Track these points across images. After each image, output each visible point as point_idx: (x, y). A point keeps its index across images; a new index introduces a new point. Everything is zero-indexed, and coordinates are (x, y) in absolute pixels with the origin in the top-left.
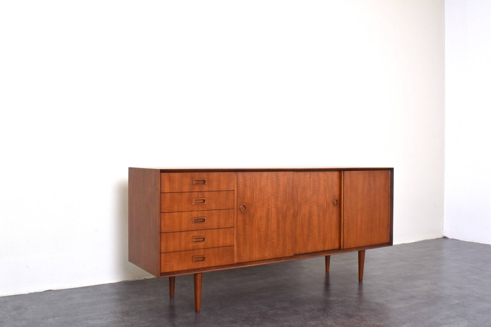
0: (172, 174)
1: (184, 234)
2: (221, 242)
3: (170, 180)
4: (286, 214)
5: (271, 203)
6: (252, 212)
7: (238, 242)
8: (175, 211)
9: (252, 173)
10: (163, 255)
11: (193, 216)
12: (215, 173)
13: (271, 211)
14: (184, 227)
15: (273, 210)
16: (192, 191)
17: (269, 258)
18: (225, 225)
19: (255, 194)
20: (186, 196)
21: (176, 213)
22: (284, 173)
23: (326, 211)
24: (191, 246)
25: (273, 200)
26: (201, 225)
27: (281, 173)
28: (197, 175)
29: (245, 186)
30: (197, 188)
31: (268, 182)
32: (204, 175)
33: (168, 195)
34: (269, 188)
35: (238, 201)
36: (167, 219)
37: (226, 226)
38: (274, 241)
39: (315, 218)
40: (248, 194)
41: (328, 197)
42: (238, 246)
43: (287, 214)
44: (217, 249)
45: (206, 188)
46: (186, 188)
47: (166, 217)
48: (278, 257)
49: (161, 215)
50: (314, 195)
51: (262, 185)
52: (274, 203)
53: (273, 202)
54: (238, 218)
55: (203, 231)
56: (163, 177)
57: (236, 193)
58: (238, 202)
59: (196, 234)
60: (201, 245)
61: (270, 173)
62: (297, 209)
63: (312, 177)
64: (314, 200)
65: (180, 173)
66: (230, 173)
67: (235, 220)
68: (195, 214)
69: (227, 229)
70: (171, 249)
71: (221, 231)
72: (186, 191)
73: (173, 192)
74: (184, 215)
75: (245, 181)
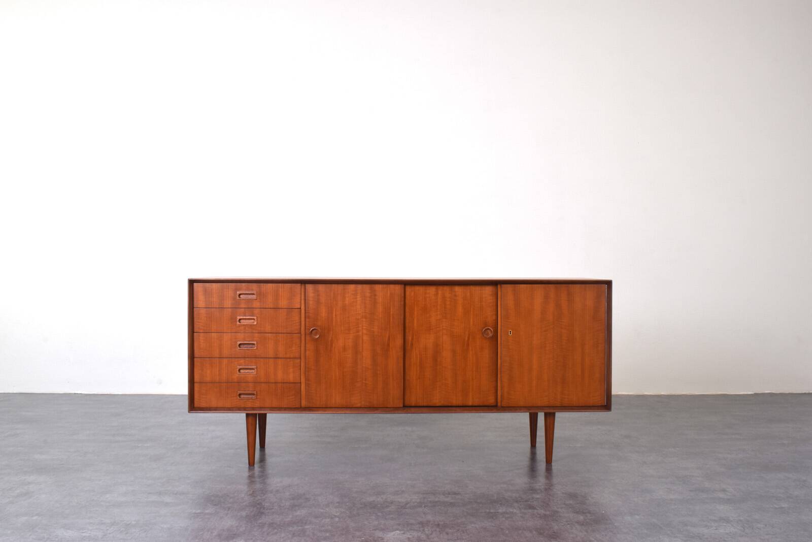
0: (207, 285)
1: (225, 361)
2: (280, 376)
4: (388, 345)
5: (362, 329)
6: (330, 339)
7: (307, 380)
8: (213, 331)
9: (329, 285)
10: (197, 385)
11: (238, 340)
12: (269, 285)
13: (362, 339)
14: (226, 352)
15: (366, 338)
16: (237, 307)
17: (359, 405)
18: (286, 354)
19: (334, 314)
20: (227, 313)
21: (215, 334)
22: (384, 285)
23: (468, 345)
24: (236, 377)
25: (364, 325)
26: (249, 352)
27: (381, 286)
28: (243, 288)
29: (318, 302)
30: (243, 304)
31: (356, 298)
32: (253, 287)
33: (203, 311)
34: (358, 307)
35: (307, 323)
36: (203, 341)
37: (288, 356)
38: (367, 382)
39: (446, 355)
40: (323, 313)
41: (472, 323)
42: (307, 385)
43: (390, 345)
44: (274, 384)
45: (256, 304)
46: (228, 303)
47: (201, 338)
48: (376, 406)
50: (444, 320)
51: (346, 303)
52: (366, 329)
54: (307, 345)
55: (253, 360)
56: (196, 288)
57: (303, 311)
58: (307, 325)
60: (250, 377)
61: (360, 286)
62: (412, 339)
63: (440, 293)
64: (444, 328)
65: (218, 284)
66: (293, 284)
67: (303, 348)
68: (241, 337)
69: (288, 360)
70: (208, 379)
71: (280, 362)
72: (227, 307)
73: (210, 307)
74: (226, 337)
75: (318, 295)
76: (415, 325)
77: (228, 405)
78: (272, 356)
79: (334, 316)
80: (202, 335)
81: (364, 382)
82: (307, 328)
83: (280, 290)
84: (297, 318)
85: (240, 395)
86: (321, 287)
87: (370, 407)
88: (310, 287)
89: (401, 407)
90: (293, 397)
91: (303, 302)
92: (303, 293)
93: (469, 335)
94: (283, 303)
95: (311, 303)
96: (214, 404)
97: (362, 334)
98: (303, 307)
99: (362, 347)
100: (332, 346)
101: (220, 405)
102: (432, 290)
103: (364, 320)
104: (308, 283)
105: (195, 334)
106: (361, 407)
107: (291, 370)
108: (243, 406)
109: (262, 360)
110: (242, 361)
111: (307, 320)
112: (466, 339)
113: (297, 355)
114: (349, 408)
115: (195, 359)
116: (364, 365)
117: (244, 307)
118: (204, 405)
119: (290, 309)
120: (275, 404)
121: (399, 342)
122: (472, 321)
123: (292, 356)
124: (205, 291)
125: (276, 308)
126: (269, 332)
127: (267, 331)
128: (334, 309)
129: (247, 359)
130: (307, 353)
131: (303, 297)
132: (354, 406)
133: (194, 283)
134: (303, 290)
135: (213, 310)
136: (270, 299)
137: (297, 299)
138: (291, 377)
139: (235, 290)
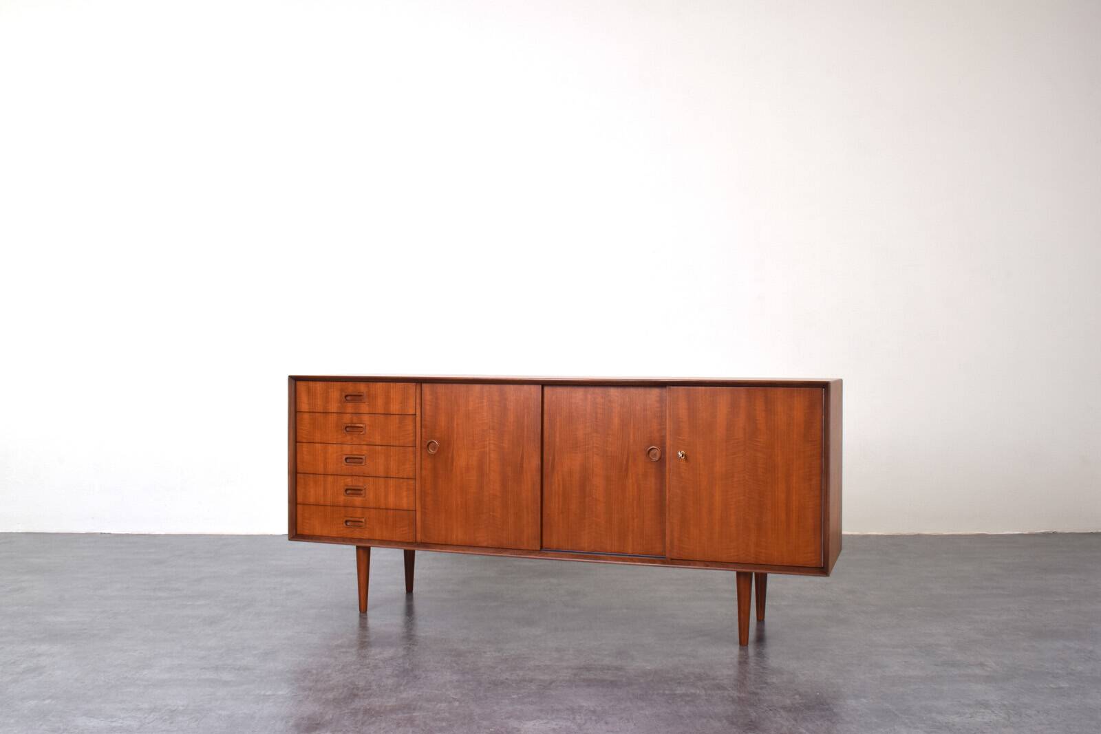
0: (311, 384)
1: (330, 479)
2: (392, 501)
3: (311, 394)
4: (522, 467)
5: (489, 443)
6: (450, 455)
7: (424, 507)
8: (317, 441)
9: (450, 385)
10: (299, 507)
11: (345, 453)
12: (380, 385)
13: (489, 457)
14: (331, 468)
15: (493, 456)
16: (344, 411)
17: (485, 544)
18: (398, 473)
19: (455, 423)
20: (333, 419)
21: (319, 444)
22: (516, 386)
23: (627, 470)
24: (342, 499)
25: (492, 438)
26: (356, 469)
27: (512, 387)
28: (350, 388)
29: (436, 407)
30: (350, 408)
31: (482, 403)
32: (362, 387)
33: (306, 416)
34: (485, 414)
35: (423, 434)
36: (306, 453)
38: (495, 514)
39: (598, 482)
40: (443, 420)
41: (631, 441)
42: (424, 514)
43: (524, 466)
44: (384, 511)
45: (364, 408)
46: (334, 407)
47: (304, 449)
48: (505, 547)
49: (296, 446)
50: (595, 434)
51: (470, 408)
52: (494, 444)
53: (492, 442)
54: (423, 463)
55: (361, 479)
56: (298, 387)
57: (418, 418)
58: (423, 436)
60: (358, 500)
61: (485, 387)
62: (553, 461)
63: (589, 397)
64: (595, 445)
65: (323, 383)
66: (407, 384)
67: (418, 466)
68: (347, 449)
69: (401, 480)
70: (312, 500)
71: (391, 482)
72: (333, 411)
73: (314, 411)
74: (332, 449)
75: (437, 399)
76: (557, 440)
77: (334, 534)
78: (382, 475)
79: (455, 425)
80: (305, 445)
81: (491, 513)
82: (423, 439)
83: (392, 391)
84: (410, 428)
85: (346, 522)
86: (441, 388)
87: (499, 548)
88: (426, 387)
89: (537, 551)
90: (407, 528)
91: (418, 407)
92: (418, 395)
93: (628, 457)
94: (395, 408)
95: (428, 408)
96: (318, 532)
97: (489, 449)
98: (418, 413)
99: (489, 467)
100: (452, 462)
101: (325, 533)
102: (580, 392)
103: (491, 431)
104: (424, 382)
105: (298, 444)
106: (487, 547)
107: (405, 494)
108: (350, 536)
109: (371, 479)
110: (347, 480)
111: (423, 430)
112: (625, 462)
113: (411, 475)
114: (471, 546)
115: (298, 475)
116: (491, 492)
117: (350, 411)
118: (307, 532)
119: (403, 415)
120: (386, 536)
121: (536, 462)
122: (632, 436)
123: (405, 477)
124: (309, 391)
125: (387, 414)
126: (380, 444)
127: (377, 444)
128: (455, 417)
129: (355, 477)
130: (424, 472)
131: (418, 401)
132: (480, 545)
133: (295, 380)
134: (418, 391)
135: (317, 414)
136: (380, 402)
137: (412, 402)
138: (405, 503)
139: (342, 390)
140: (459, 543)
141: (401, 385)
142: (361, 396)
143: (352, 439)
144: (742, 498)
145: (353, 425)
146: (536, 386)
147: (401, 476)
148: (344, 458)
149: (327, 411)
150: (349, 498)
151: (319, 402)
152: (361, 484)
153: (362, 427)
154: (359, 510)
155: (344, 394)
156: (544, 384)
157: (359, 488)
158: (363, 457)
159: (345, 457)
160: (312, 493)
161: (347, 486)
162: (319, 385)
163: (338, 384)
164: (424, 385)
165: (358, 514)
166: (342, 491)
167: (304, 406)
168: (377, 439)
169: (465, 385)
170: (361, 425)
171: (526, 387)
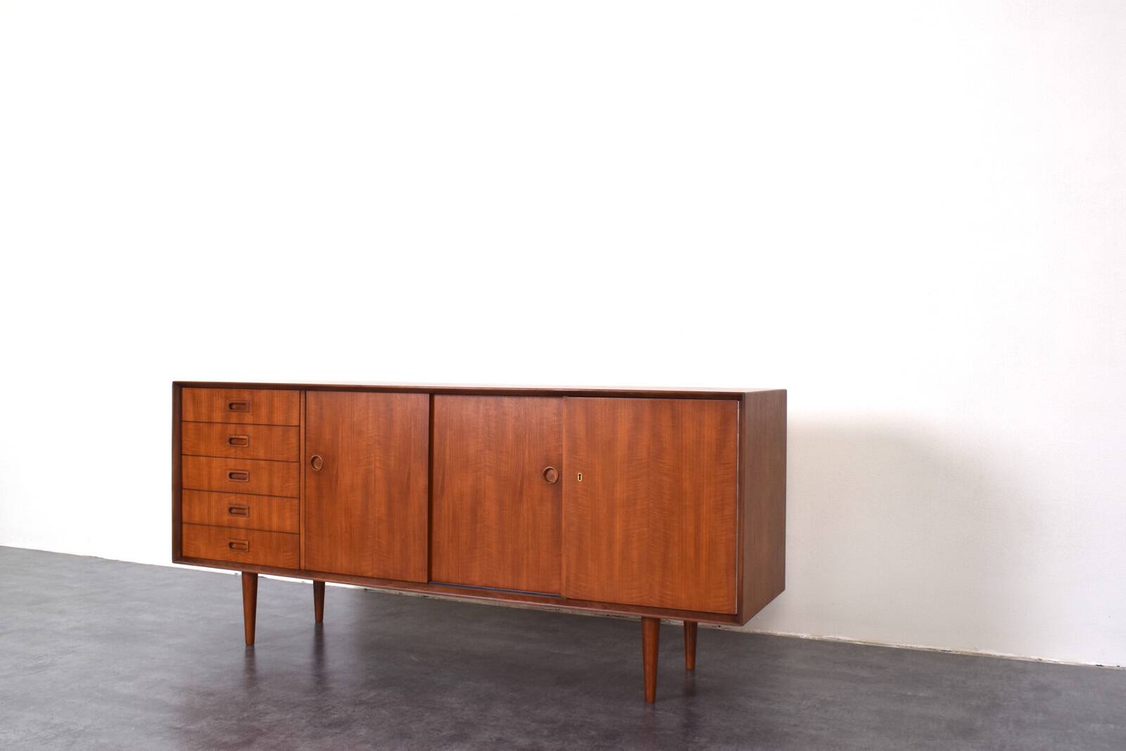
0: (197, 390)
1: (215, 495)
2: (275, 523)
3: (196, 402)
4: (408, 486)
5: (375, 460)
6: (335, 472)
7: (308, 530)
8: (202, 454)
10: (185, 526)
11: (229, 467)
12: (264, 392)
13: (375, 475)
14: (216, 484)
15: (379, 473)
16: (228, 421)
17: (370, 574)
18: (282, 490)
19: (340, 436)
20: (217, 429)
21: (204, 458)
22: (404, 395)
23: (521, 493)
24: (226, 518)
25: (377, 454)
26: (240, 485)
27: (398, 396)
28: (235, 396)
29: (321, 418)
30: (234, 417)
31: (368, 414)
32: (246, 395)
33: (191, 426)
34: (370, 427)
35: (307, 447)
36: (191, 467)
38: (381, 541)
39: (490, 508)
40: (327, 432)
41: (526, 460)
42: (307, 537)
43: (411, 486)
44: (268, 533)
45: (248, 418)
46: (218, 416)
47: (189, 462)
48: (391, 577)
49: (180, 459)
50: (487, 451)
51: (355, 419)
52: (380, 460)
53: (378, 458)
54: (307, 480)
55: (245, 496)
56: (184, 393)
57: (302, 430)
58: (307, 450)
59: (233, 499)
60: (241, 520)
61: (372, 395)
62: (443, 480)
63: (481, 407)
64: (487, 464)
65: (209, 389)
66: (290, 391)
67: (302, 484)
68: (232, 463)
69: (285, 500)
70: (196, 519)
71: (275, 501)
72: (217, 421)
73: (199, 421)
74: (216, 463)
75: (322, 408)
76: (448, 457)
77: (218, 557)
78: (266, 493)
79: (340, 439)
80: (190, 458)
81: (377, 539)
82: (307, 454)
83: (276, 399)
84: (294, 440)
85: (231, 544)
86: (325, 396)
87: (385, 578)
88: (310, 394)
89: (425, 583)
90: (290, 553)
91: (302, 417)
92: (302, 404)
93: (523, 478)
94: (279, 418)
95: (312, 419)
96: (203, 555)
97: (375, 467)
98: (302, 425)
99: (375, 486)
100: (337, 481)
101: (210, 556)
102: (472, 400)
103: (377, 446)
104: (309, 390)
105: (183, 456)
106: (373, 578)
107: (288, 515)
108: (234, 560)
109: (255, 497)
110: (231, 498)
111: (307, 443)
112: (519, 484)
113: (296, 493)
114: (355, 576)
115: (184, 491)
116: (377, 515)
117: (234, 421)
118: (192, 554)
119: (287, 426)
120: (270, 561)
121: (422, 482)
122: (527, 453)
123: (289, 495)
124: (194, 398)
125: (270, 425)
126: (263, 458)
127: (261, 458)
128: (340, 429)
129: (239, 495)
130: (308, 490)
131: (302, 411)
133: (179, 387)
134: (303, 400)
135: (201, 424)
136: (264, 411)
137: (295, 414)
138: (289, 524)
139: (226, 398)
140: (344, 572)
141: (285, 392)
142: (244, 404)
143: (236, 451)
144: (645, 529)
145: (237, 437)
146: (423, 395)
147: (284, 495)
148: (228, 475)
149: (212, 421)
150: (233, 518)
151: (204, 410)
152: (245, 503)
153: (245, 439)
154: (243, 531)
155: (228, 402)
156: (432, 393)
157: (243, 507)
158: (247, 473)
159: (228, 472)
160: (196, 511)
161: (230, 504)
162: (204, 391)
163: (223, 391)
164: (308, 393)
165: (242, 535)
166: (226, 510)
167: (189, 415)
168: (261, 453)
169: (350, 393)
170: (245, 437)
171: (413, 396)
